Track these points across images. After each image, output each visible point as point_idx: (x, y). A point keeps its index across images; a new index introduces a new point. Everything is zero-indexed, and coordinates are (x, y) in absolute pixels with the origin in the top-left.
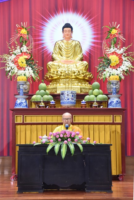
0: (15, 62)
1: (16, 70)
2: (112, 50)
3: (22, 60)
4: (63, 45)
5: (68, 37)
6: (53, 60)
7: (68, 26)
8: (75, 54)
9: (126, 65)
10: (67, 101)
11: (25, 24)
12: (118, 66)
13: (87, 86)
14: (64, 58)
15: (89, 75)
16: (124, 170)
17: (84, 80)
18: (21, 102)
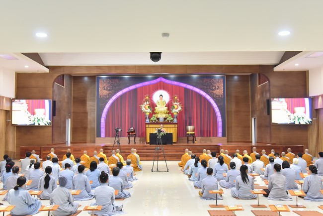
0: (145, 107)
1: (145, 110)
2: (175, 103)
3: (147, 106)
4: (160, 101)
5: (161, 99)
6: (156, 106)
7: (161, 95)
8: (163, 105)
9: (180, 108)
10: (161, 120)
11: (147, 95)
12: (177, 109)
13: (167, 115)
14: (160, 106)
15: (168, 112)
16: (178, 141)
17: (166, 113)
18: (148, 121)
